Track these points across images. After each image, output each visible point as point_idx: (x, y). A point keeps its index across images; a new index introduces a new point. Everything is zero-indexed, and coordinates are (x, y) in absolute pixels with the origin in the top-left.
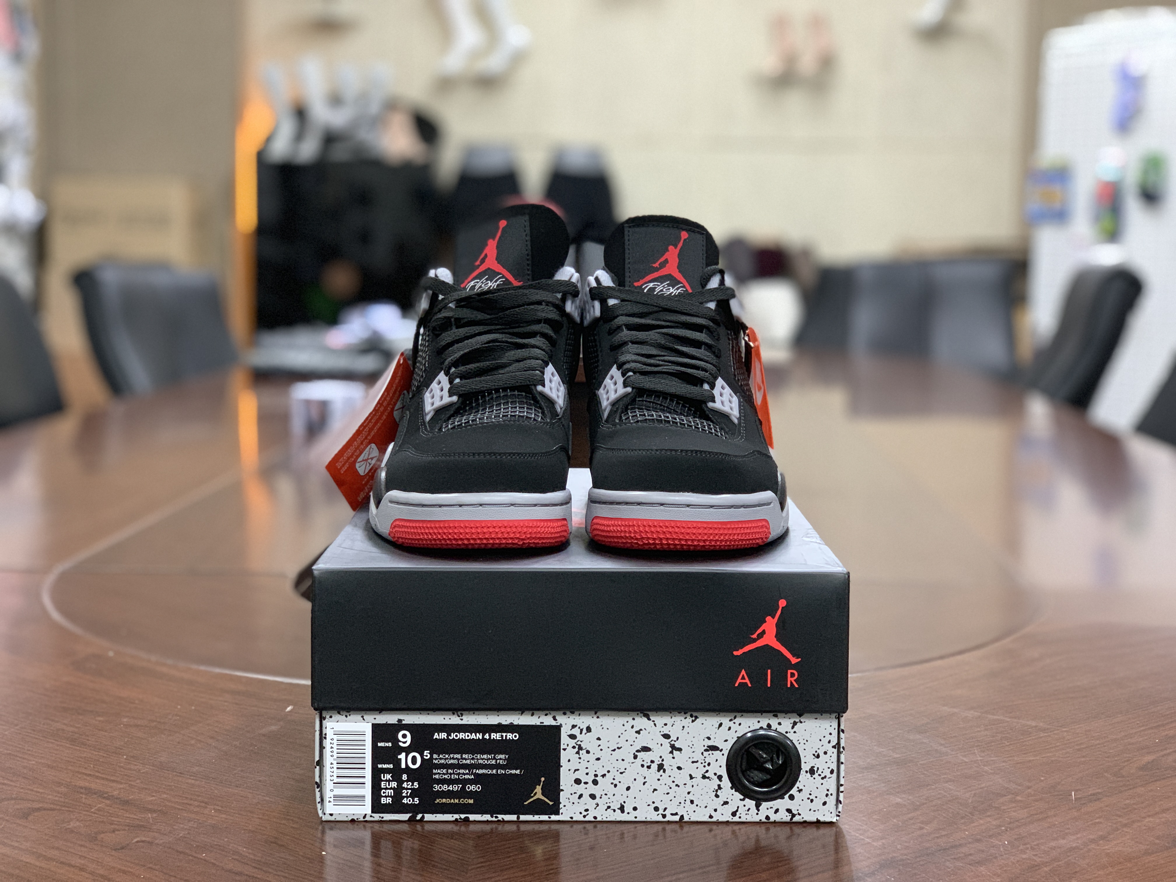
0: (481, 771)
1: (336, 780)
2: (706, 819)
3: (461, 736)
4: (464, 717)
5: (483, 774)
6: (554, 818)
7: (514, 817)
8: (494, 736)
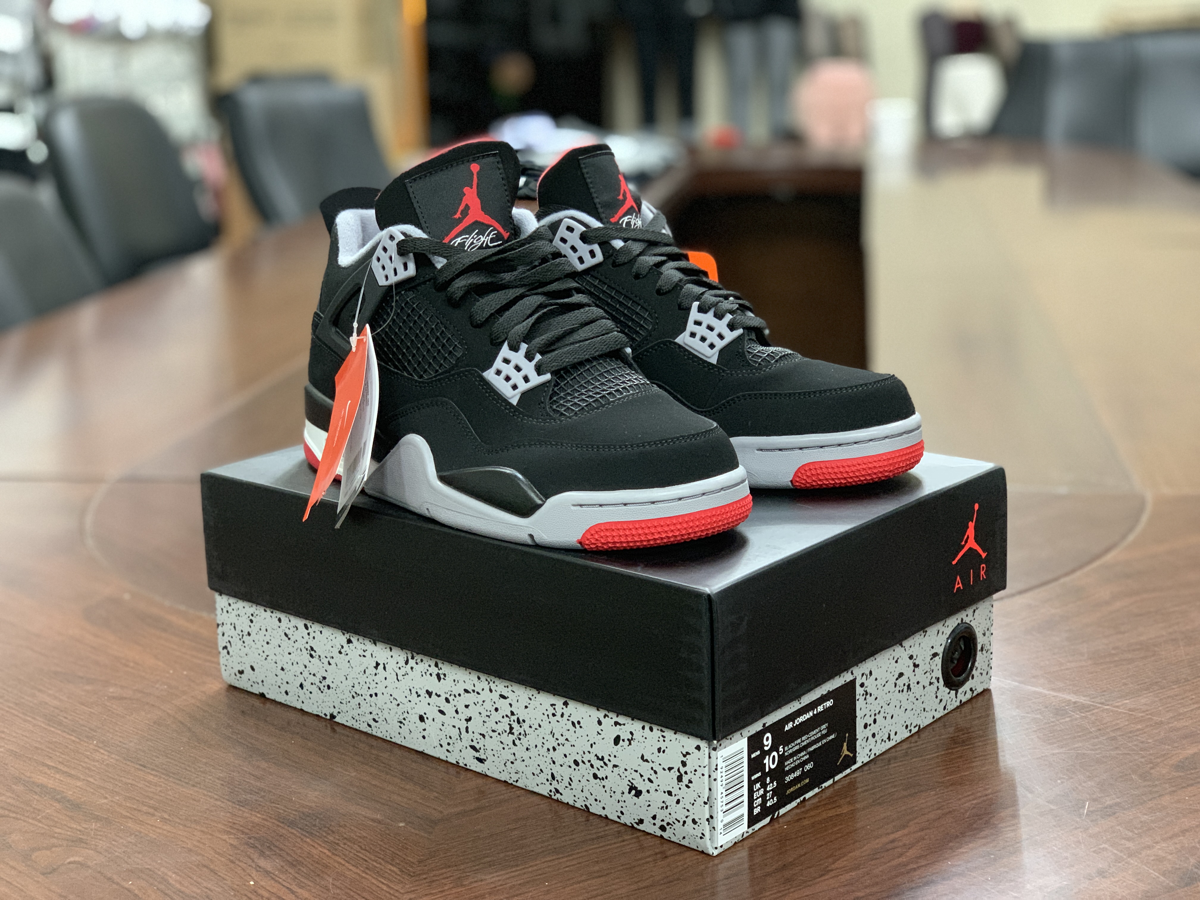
0: (812, 749)
1: (725, 808)
2: (932, 720)
3: (802, 719)
4: (802, 701)
5: (815, 750)
6: (854, 767)
7: (830, 782)
8: (820, 709)
